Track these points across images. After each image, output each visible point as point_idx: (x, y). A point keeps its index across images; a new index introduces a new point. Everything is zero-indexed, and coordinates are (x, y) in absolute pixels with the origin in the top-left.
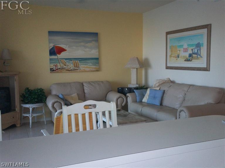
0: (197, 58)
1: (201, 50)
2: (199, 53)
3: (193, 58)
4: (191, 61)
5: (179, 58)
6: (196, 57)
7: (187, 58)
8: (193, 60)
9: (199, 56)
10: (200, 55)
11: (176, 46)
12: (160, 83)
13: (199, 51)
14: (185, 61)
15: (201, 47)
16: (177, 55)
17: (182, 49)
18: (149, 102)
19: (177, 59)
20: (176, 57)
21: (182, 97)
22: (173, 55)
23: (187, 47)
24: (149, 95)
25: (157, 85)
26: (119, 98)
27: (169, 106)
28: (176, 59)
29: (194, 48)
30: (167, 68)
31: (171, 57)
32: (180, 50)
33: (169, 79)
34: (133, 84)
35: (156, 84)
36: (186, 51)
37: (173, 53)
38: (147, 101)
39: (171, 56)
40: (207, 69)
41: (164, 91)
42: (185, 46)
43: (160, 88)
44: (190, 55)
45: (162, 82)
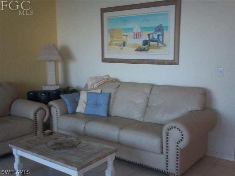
0: (158, 47)
1: (164, 36)
2: (161, 40)
3: (150, 46)
4: (147, 51)
5: (126, 47)
6: (157, 45)
7: (140, 47)
8: (150, 50)
9: (160, 44)
10: (162, 43)
11: (119, 29)
12: (100, 82)
13: (160, 36)
14: (137, 50)
15: (165, 32)
16: (122, 42)
17: (132, 34)
18: (88, 113)
19: (122, 49)
20: (120, 46)
21: (144, 102)
22: (114, 43)
23: (139, 31)
24: (87, 101)
25: (96, 85)
26: (39, 110)
27: (124, 116)
28: (120, 47)
29: (152, 32)
30: (104, 60)
31: (112, 44)
32: (127, 36)
33: (109, 76)
34: (51, 85)
35: (94, 84)
36: (138, 37)
37: (115, 40)
38: (85, 111)
39: (110, 44)
40: (174, 62)
41: (110, 94)
42: (137, 30)
43: (102, 90)
44: (146, 43)
45: (102, 82)
